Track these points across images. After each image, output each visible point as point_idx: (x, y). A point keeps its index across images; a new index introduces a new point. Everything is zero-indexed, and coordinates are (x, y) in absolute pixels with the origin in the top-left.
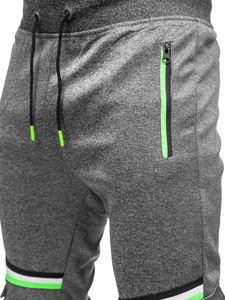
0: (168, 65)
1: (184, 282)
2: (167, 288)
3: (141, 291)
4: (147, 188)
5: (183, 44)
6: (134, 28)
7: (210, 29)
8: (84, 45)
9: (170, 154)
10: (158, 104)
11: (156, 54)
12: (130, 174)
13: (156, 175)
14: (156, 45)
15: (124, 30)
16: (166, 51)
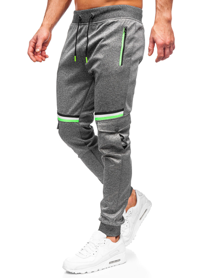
0: (126, 34)
1: (118, 109)
2: (112, 110)
3: (103, 110)
4: (112, 75)
5: (131, 28)
6: (116, 21)
7: (140, 24)
8: (97, 26)
9: (122, 65)
10: (120, 47)
11: (122, 30)
12: (107, 69)
13: (116, 71)
14: (122, 27)
15: (112, 21)
16: (125, 30)
